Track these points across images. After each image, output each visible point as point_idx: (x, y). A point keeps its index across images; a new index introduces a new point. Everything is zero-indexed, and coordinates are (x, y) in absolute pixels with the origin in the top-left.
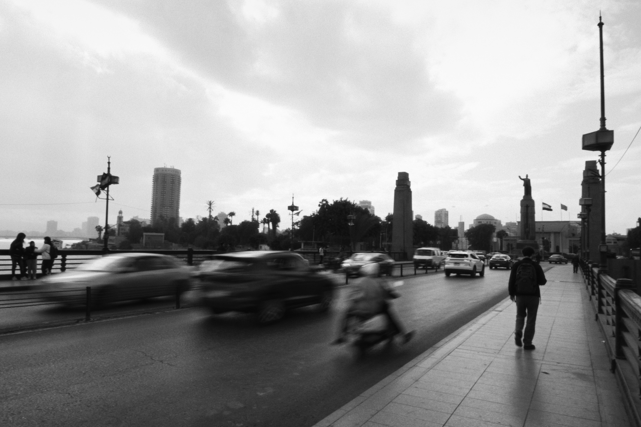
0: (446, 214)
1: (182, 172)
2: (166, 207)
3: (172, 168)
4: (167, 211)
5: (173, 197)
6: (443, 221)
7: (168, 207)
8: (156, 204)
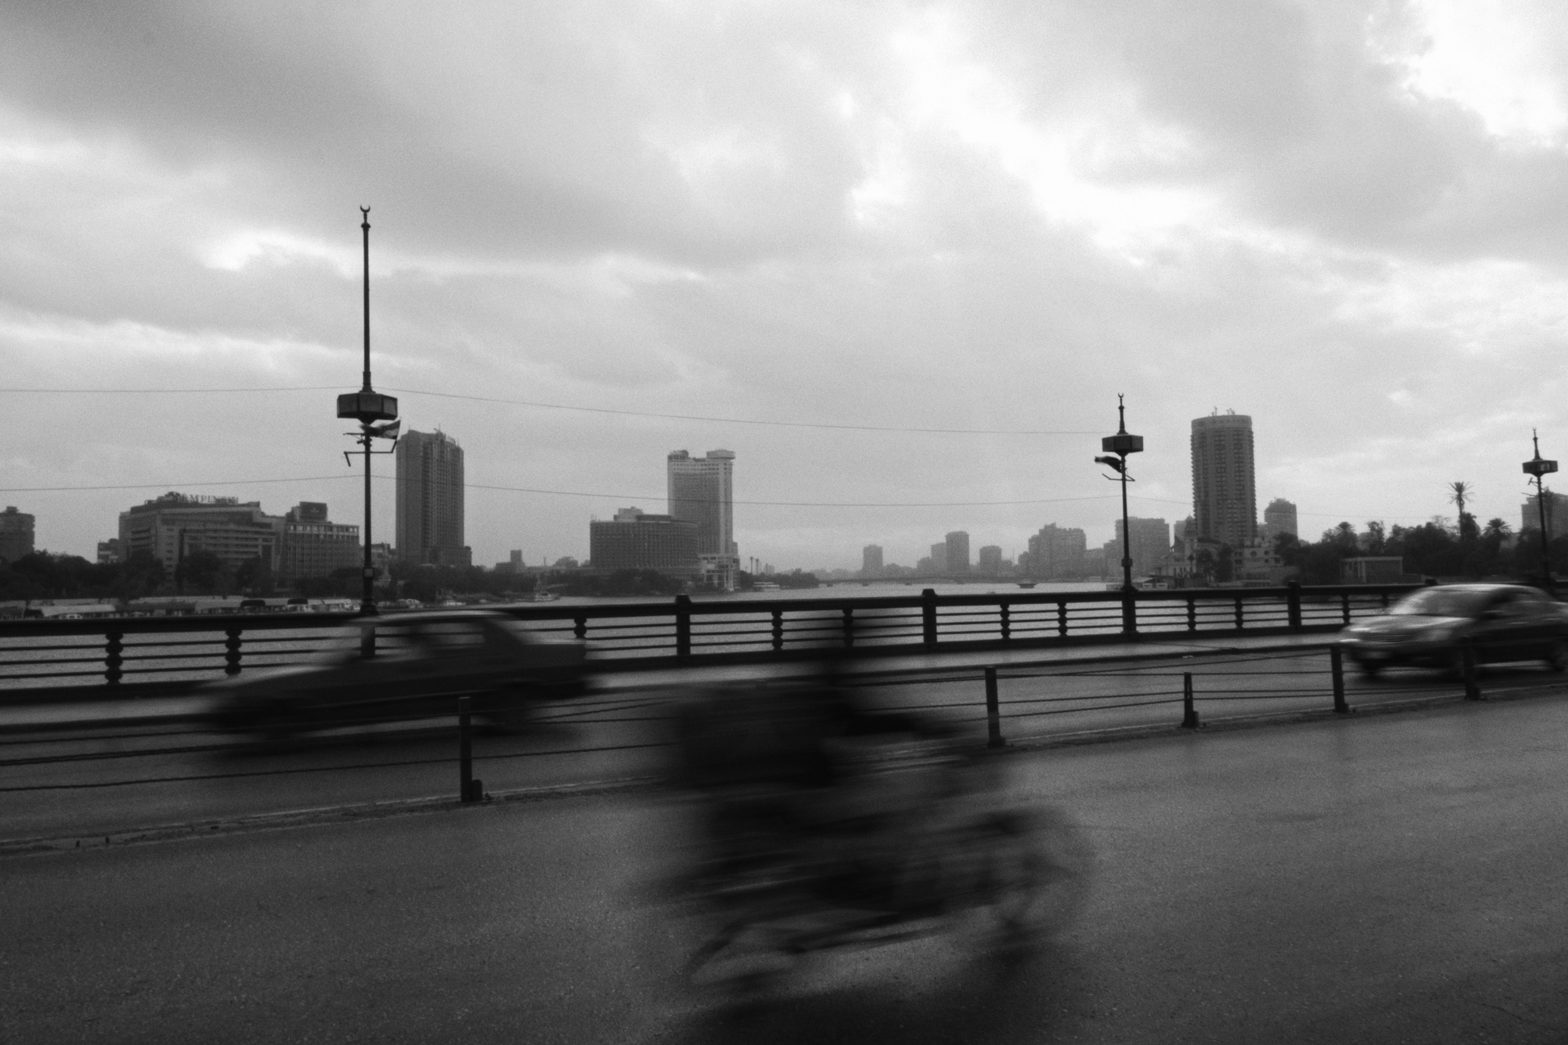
1: (1253, 420)
3: (1231, 414)
5: (1242, 478)
7: (1235, 501)
8: (1206, 496)
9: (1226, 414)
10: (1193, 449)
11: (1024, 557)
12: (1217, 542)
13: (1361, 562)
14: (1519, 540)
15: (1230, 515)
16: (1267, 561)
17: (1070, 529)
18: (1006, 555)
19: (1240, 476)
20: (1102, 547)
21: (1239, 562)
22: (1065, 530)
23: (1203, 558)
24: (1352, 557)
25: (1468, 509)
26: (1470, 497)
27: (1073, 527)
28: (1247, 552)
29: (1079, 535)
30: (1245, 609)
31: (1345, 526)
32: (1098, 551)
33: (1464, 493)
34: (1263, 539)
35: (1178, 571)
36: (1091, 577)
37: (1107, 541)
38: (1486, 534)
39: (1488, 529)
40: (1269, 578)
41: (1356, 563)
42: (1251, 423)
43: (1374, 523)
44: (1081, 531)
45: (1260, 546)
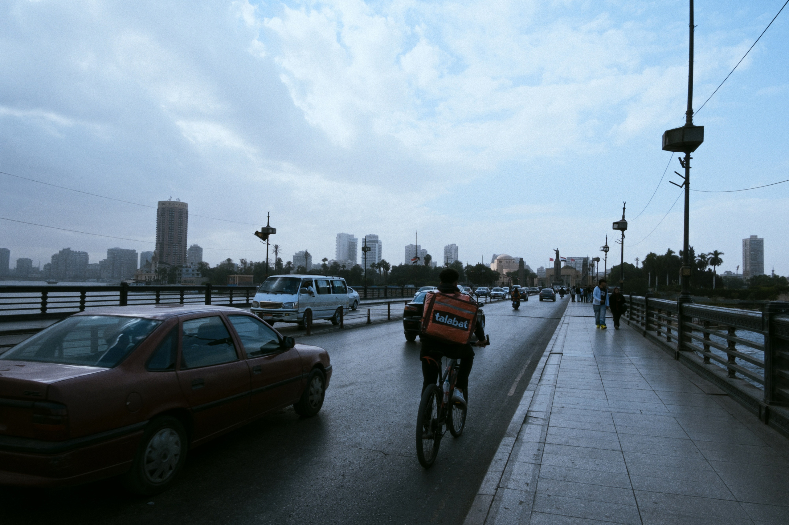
0: (457, 250)
1: (189, 205)
2: (174, 244)
3: (178, 201)
4: (175, 248)
5: (181, 233)
6: (453, 257)
7: (177, 244)
8: (163, 240)
9: (176, 200)
10: (158, 216)
11: (47, 266)
12: (169, 264)
13: (237, 277)
14: (297, 270)
15: (174, 251)
16: (193, 274)
17: (79, 252)
18: (35, 265)
19: (180, 232)
20: (98, 263)
21: (180, 274)
22: (76, 252)
23: (161, 272)
24: (233, 274)
25: (279, 256)
26: (280, 251)
27: (81, 251)
28: (184, 270)
29: (85, 255)
30: (161, 297)
31: (229, 260)
32: (96, 265)
33: (278, 249)
34: (192, 264)
35: (147, 278)
36: (90, 279)
37: (101, 260)
38: (285, 267)
39: (286, 265)
40: (195, 283)
41: (234, 277)
42: (188, 207)
43: (243, 259)
44: (86, 253)
45: (190, 267)
